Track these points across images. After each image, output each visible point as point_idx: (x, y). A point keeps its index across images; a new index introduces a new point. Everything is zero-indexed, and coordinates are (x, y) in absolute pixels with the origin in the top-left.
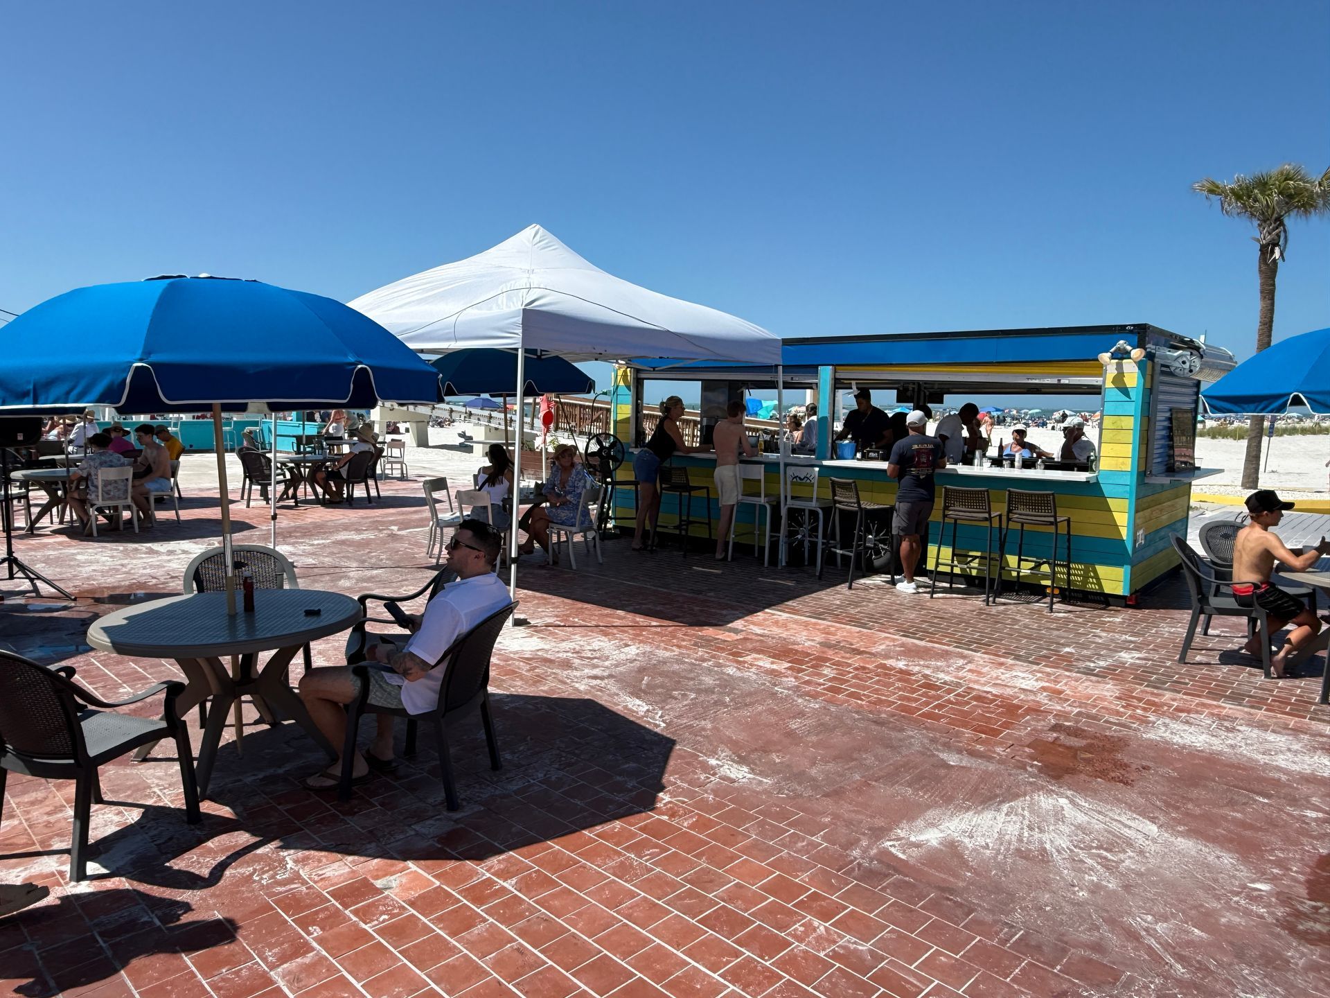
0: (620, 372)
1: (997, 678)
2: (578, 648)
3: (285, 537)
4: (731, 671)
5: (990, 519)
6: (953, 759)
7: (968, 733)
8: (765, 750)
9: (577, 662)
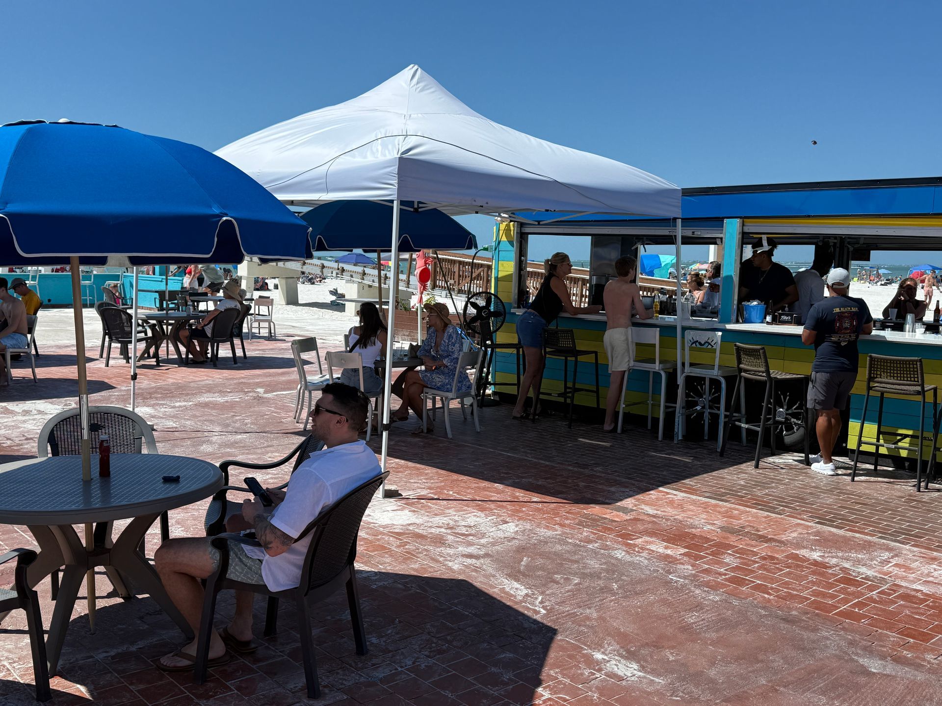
0: (503, 226)
1: (928, 575)
2: (452, 523)
3: (145, 398)
4: (620, 554)
5: (923, 393)
6: (874, 666)
7: (893, 636)
8: (657, 645)
9: (450, 538)
